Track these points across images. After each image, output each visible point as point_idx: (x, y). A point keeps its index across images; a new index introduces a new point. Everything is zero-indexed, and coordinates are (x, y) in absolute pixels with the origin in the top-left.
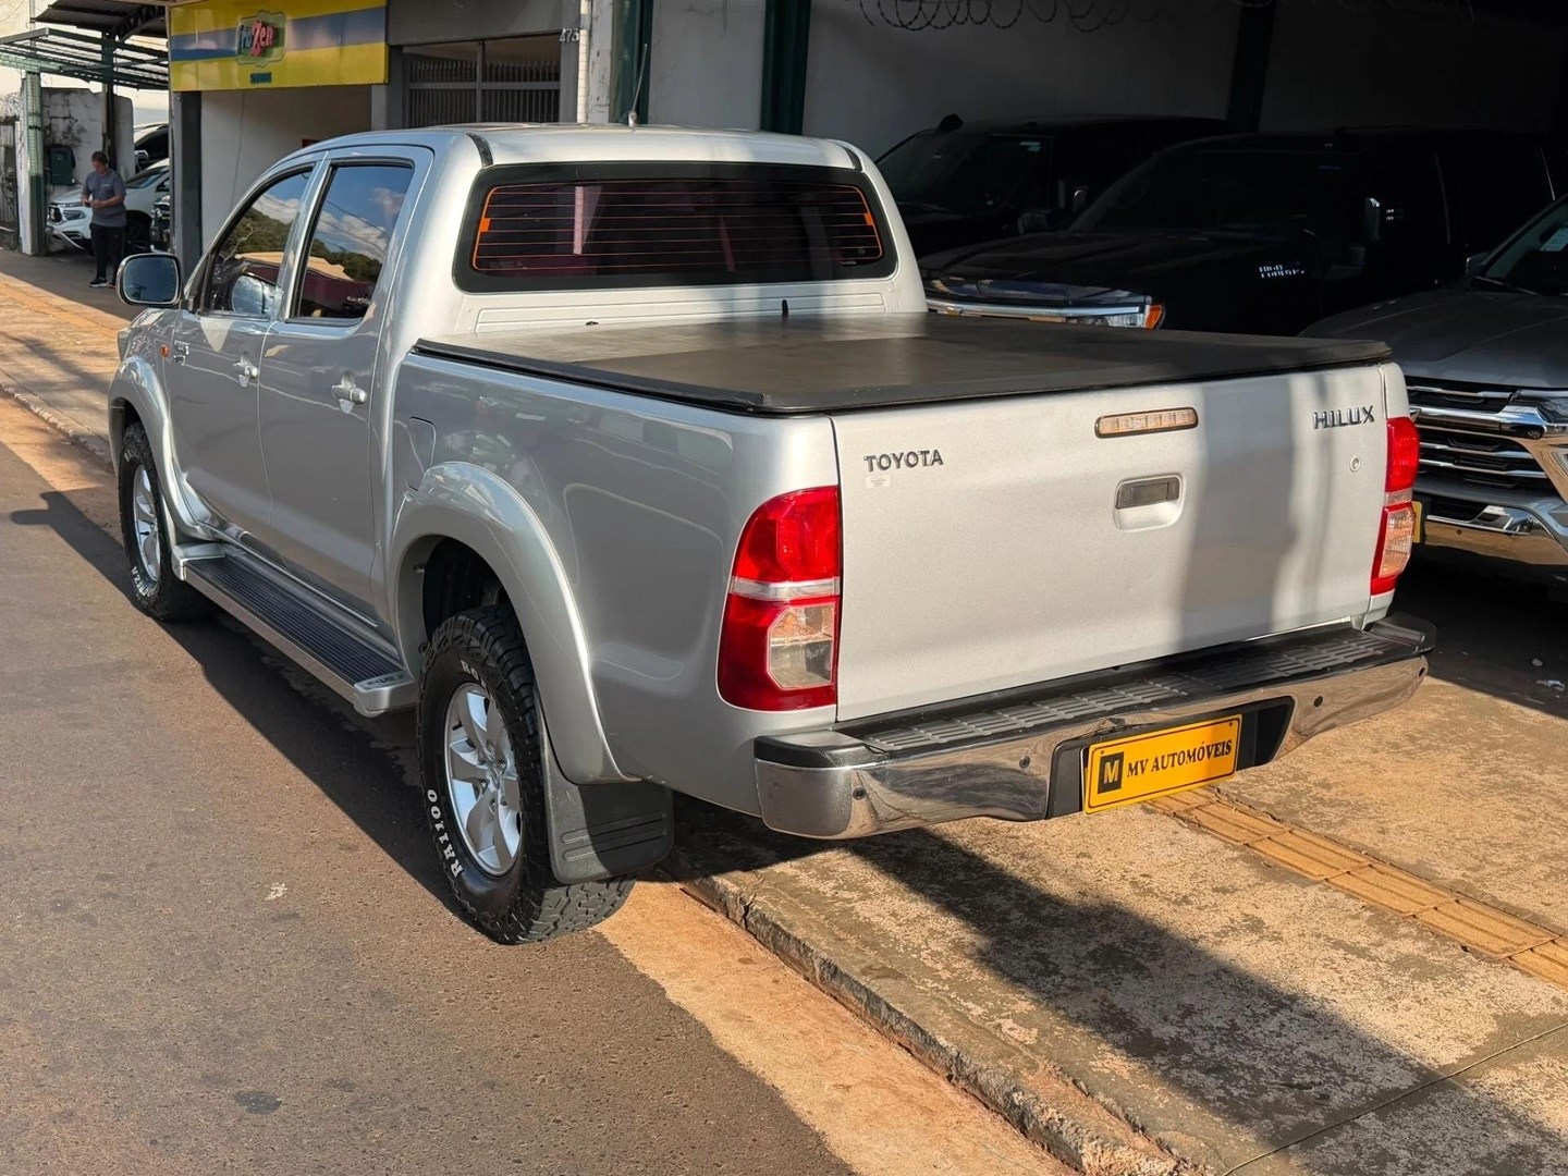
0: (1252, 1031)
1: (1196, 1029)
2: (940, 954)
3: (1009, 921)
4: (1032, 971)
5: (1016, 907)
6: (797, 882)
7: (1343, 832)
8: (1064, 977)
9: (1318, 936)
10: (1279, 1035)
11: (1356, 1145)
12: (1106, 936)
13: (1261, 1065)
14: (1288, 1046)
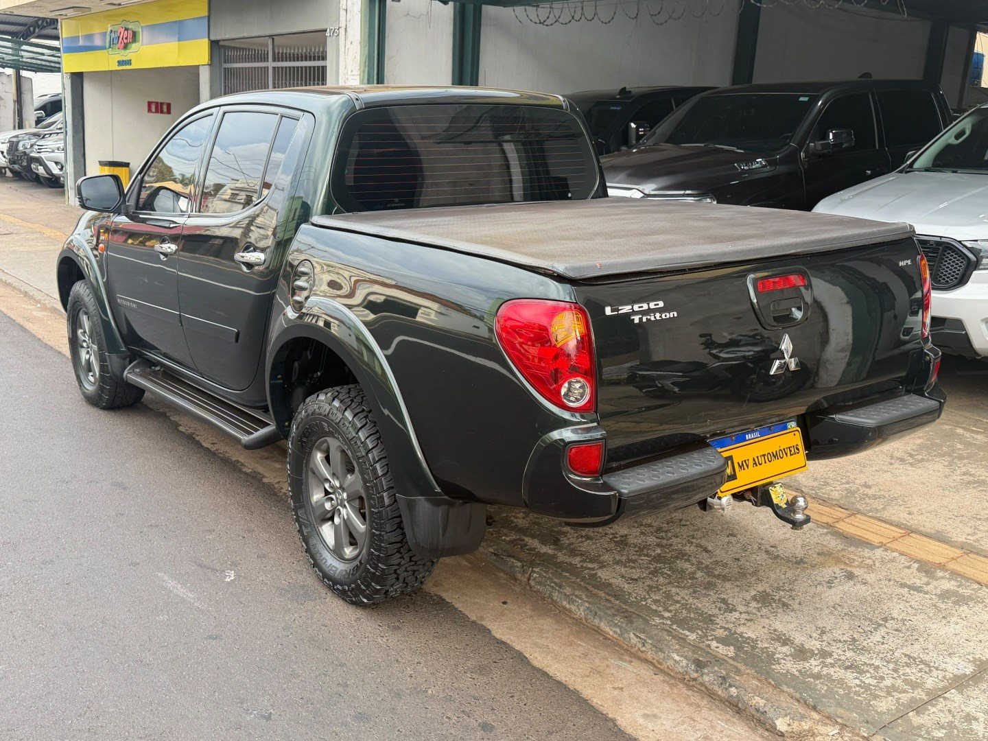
0: (866, 642)
1: (831, 642)
2: (659, 601)
3: (696, 579)
4: (720, 610)
5: (698, 569)
6: (556, 558)
7: (886, 515)
8: (741, 613)
9: (890, 580)
10: (883, 643)
11: (950, 711)
12: (759, 585)
13: (877, 663)
14: (890, 650)
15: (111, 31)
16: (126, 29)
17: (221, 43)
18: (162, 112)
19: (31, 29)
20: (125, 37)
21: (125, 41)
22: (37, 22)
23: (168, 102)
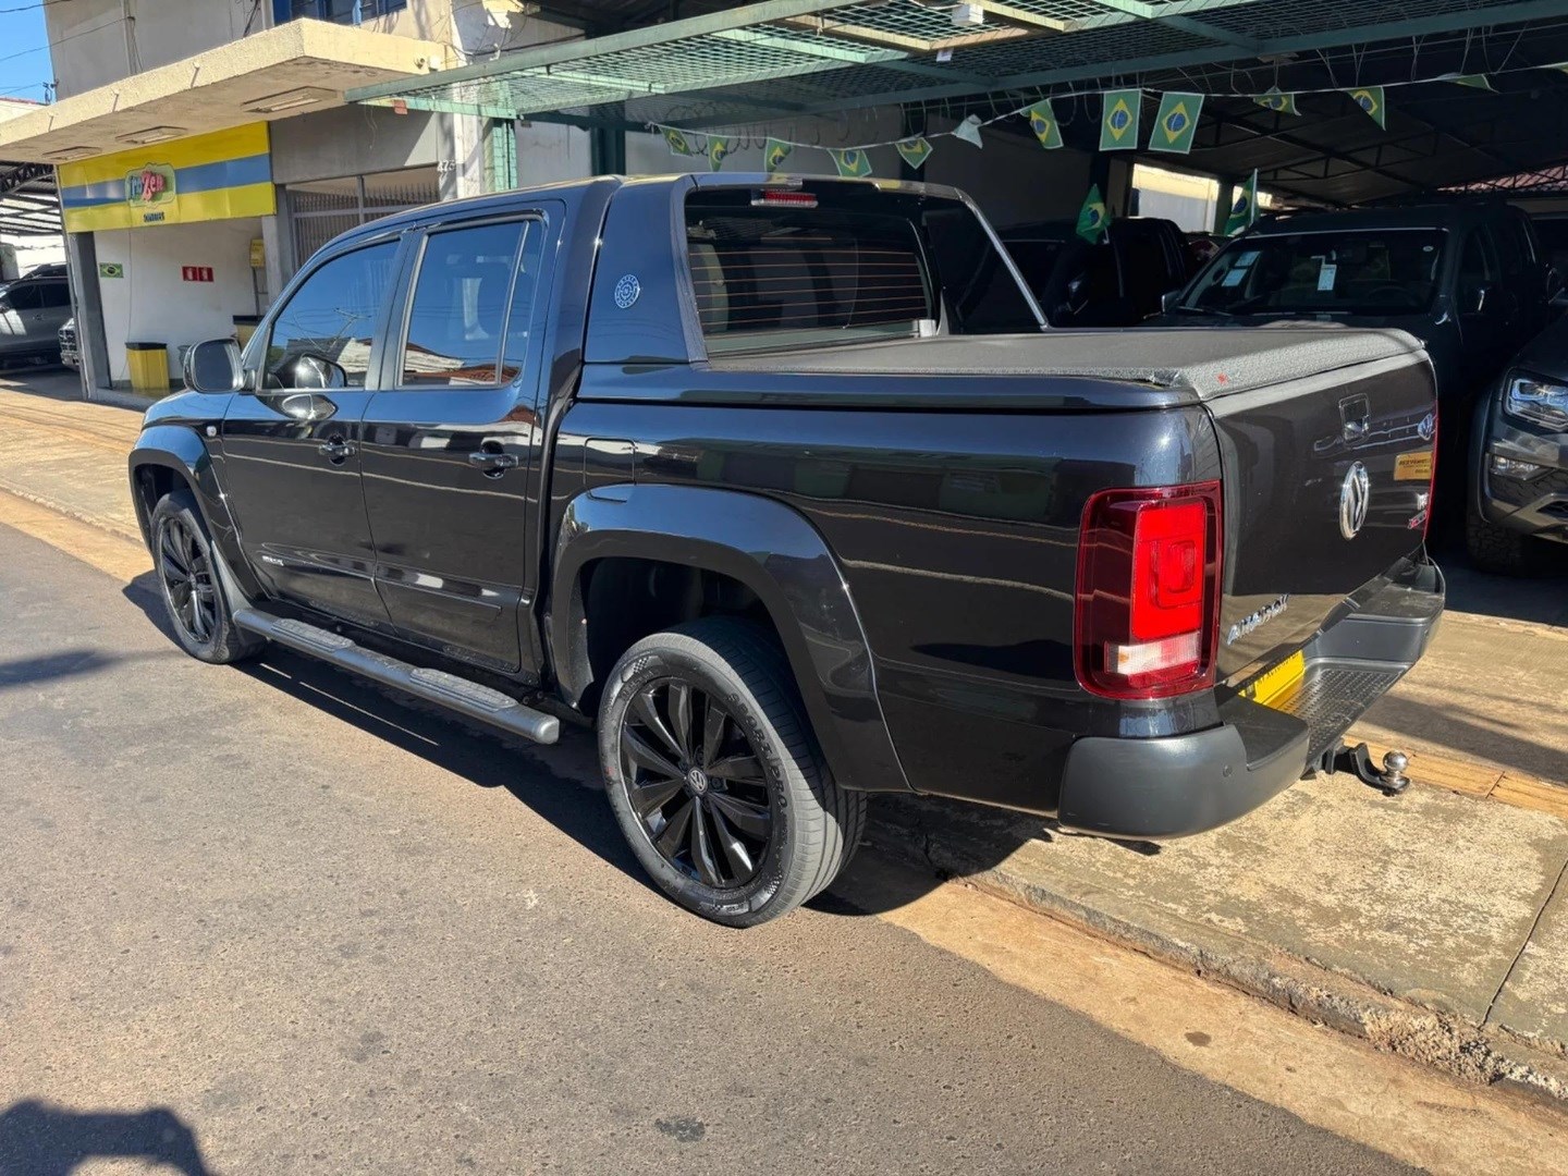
15: (132, 178)
16: (153, 174)
17: (288, 188)
18: (201, 279)
19: (9, 181)
20: (152, 183)
21: (154, 189)
22: (16, 172)
23: (210, 266)
